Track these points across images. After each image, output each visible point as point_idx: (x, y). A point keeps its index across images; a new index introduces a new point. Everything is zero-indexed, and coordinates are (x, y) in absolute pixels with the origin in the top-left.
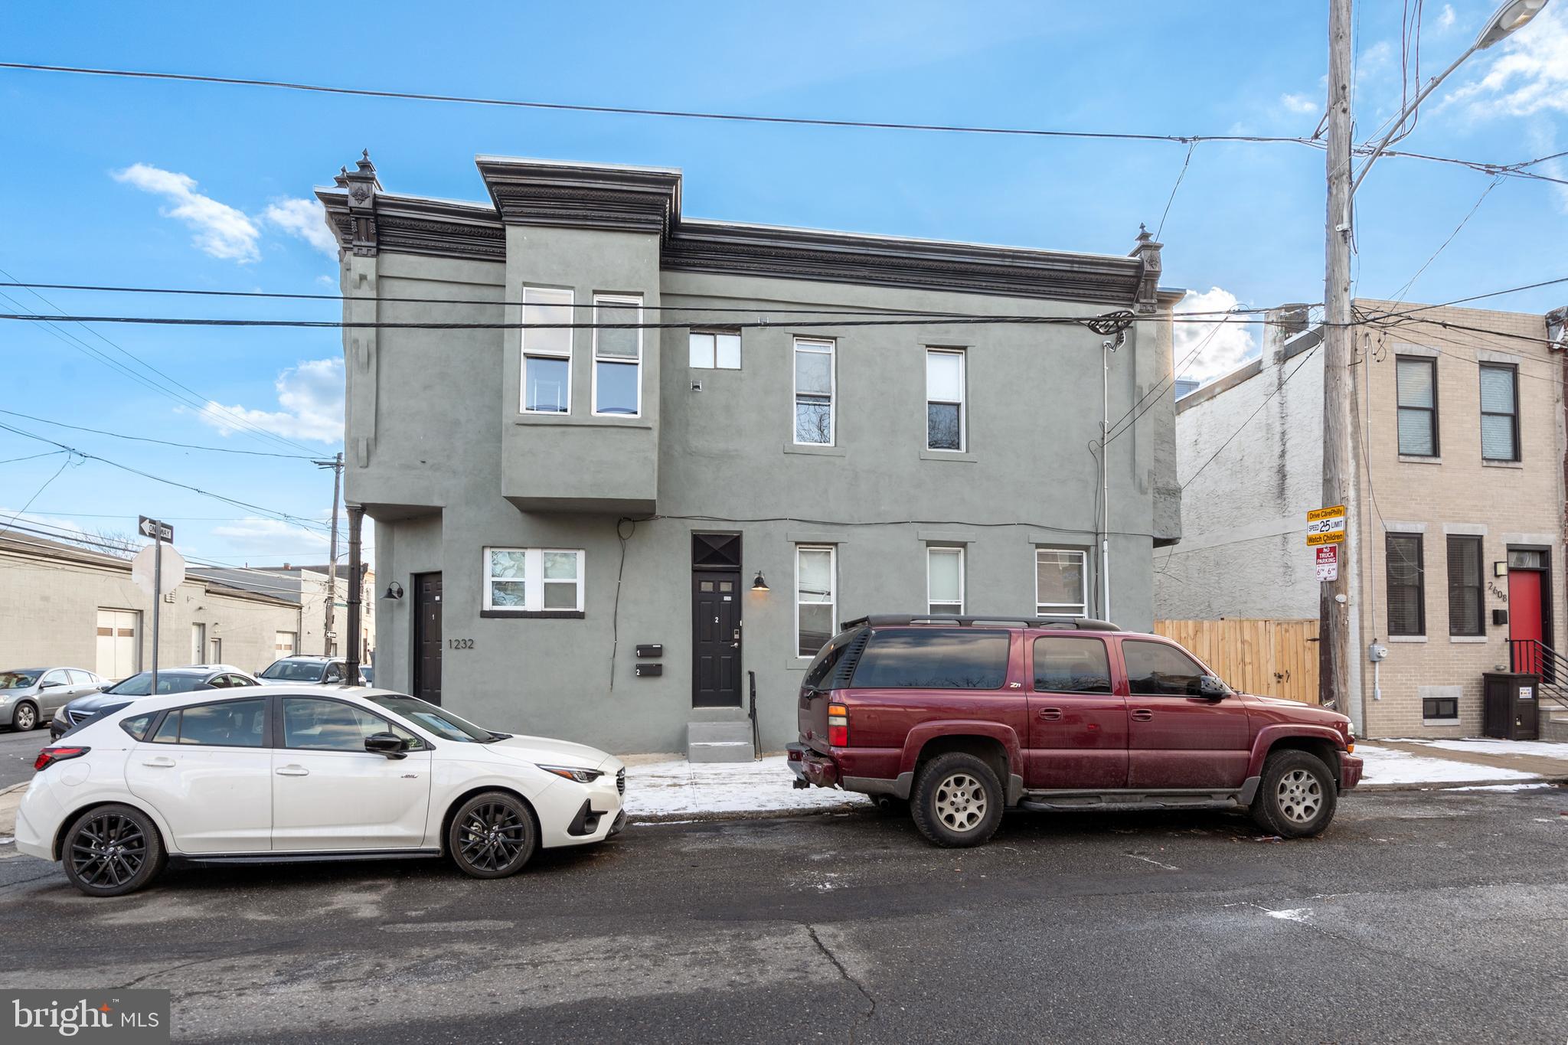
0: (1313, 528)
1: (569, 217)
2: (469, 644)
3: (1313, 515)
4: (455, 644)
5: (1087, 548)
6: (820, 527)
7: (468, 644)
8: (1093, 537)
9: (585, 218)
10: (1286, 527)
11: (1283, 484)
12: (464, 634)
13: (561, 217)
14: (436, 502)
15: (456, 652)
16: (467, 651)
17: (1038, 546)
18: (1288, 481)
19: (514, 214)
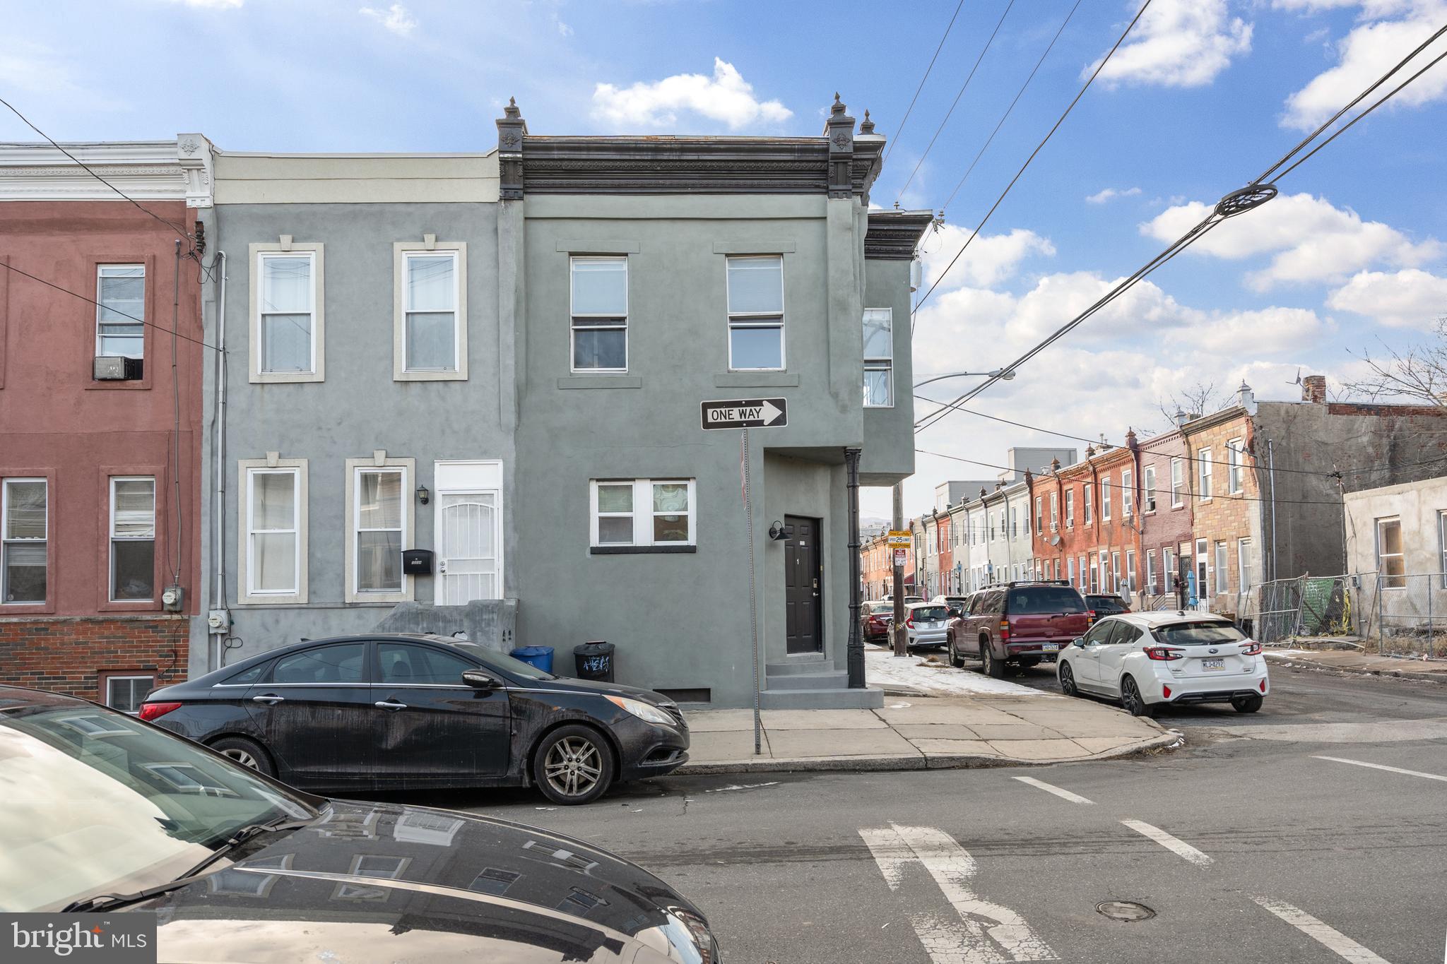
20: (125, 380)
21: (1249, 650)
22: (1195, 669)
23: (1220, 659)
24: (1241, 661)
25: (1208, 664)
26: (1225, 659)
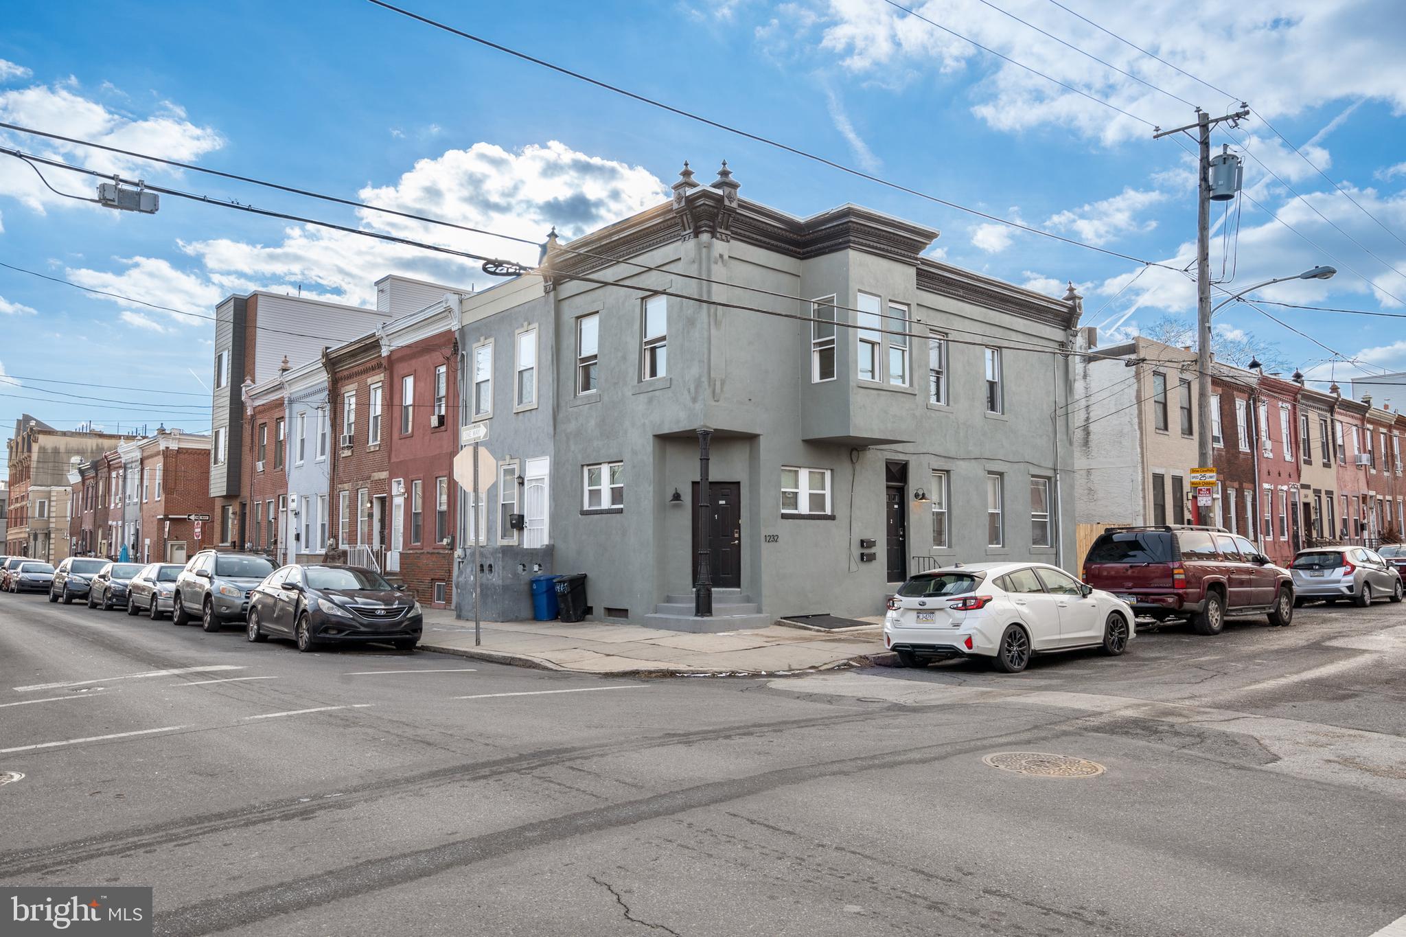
0: (1194, 477)
1: (880, 249)
2: (776, 538)
3: (1193, 471)
4: (768, 539)
5: (1049, 478)
6: (943, 459)
7: (773, 539)
8: (1052, 472)
9: (887, 251)
10: (1089, 465)
11: (1087, 438)
12: (771, 532)
13: (876, 248)
14: (757, 431)
15: (767, 544)
16: (774, 543)
17: (1033, 476)
18: (1092, 437)
19: (854, 242)
20: (439, 427)
21: (960, 605)
22: (910, 620)
23: (932, 611)
24: (950, 616)
25: (921, 616)
26: (937, 613)
